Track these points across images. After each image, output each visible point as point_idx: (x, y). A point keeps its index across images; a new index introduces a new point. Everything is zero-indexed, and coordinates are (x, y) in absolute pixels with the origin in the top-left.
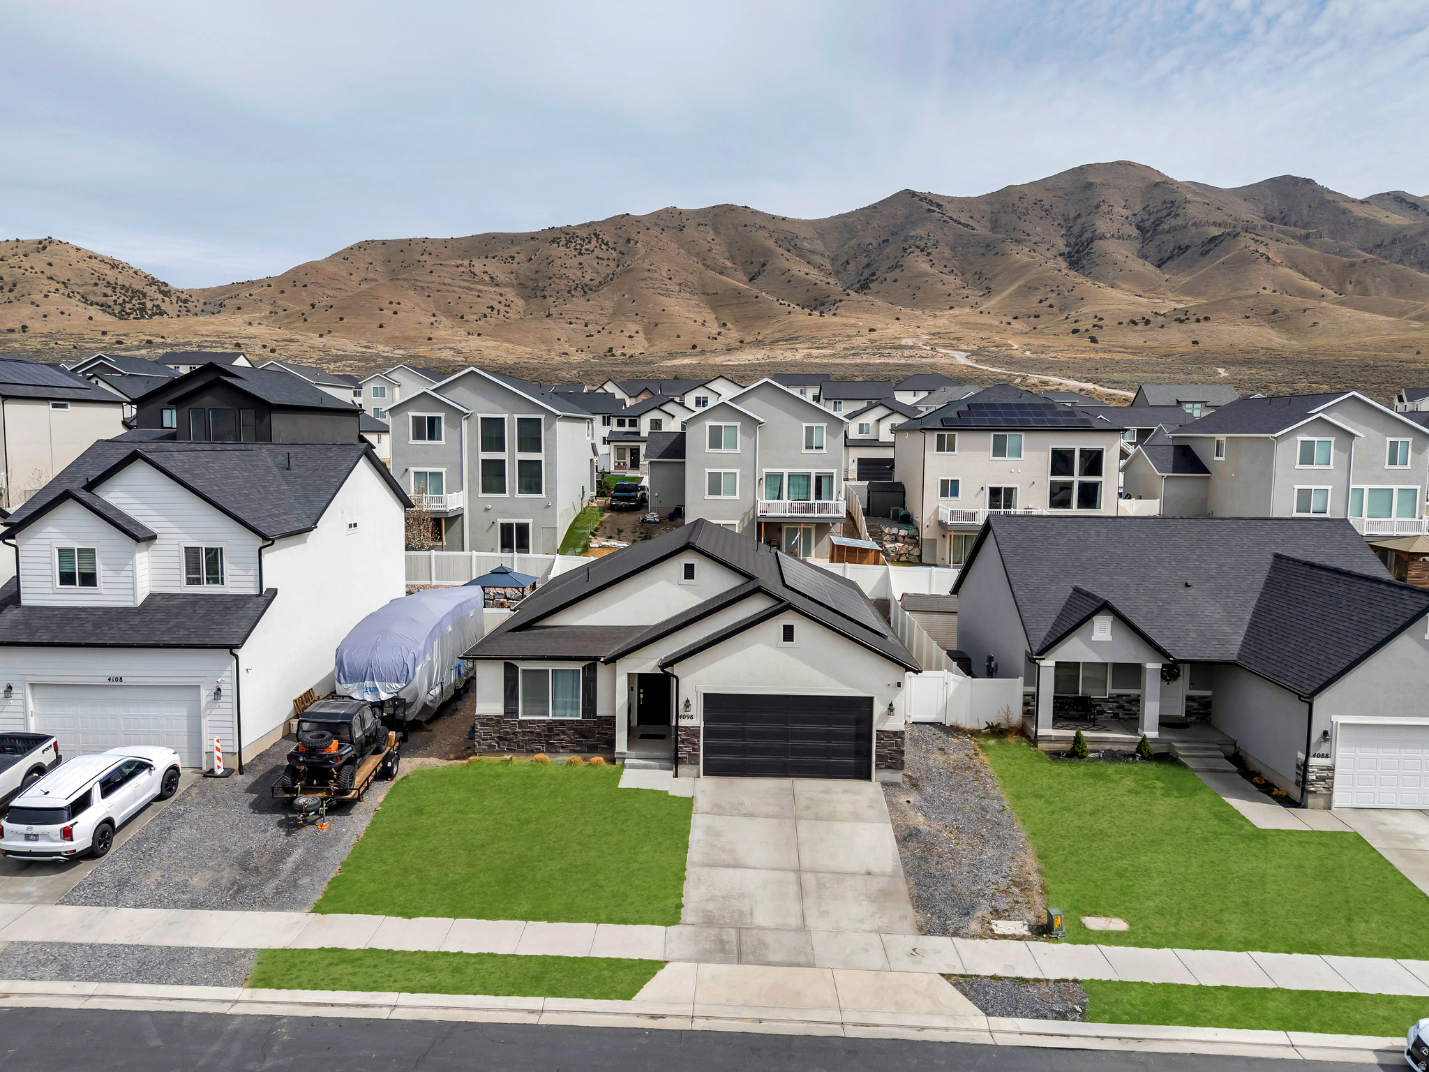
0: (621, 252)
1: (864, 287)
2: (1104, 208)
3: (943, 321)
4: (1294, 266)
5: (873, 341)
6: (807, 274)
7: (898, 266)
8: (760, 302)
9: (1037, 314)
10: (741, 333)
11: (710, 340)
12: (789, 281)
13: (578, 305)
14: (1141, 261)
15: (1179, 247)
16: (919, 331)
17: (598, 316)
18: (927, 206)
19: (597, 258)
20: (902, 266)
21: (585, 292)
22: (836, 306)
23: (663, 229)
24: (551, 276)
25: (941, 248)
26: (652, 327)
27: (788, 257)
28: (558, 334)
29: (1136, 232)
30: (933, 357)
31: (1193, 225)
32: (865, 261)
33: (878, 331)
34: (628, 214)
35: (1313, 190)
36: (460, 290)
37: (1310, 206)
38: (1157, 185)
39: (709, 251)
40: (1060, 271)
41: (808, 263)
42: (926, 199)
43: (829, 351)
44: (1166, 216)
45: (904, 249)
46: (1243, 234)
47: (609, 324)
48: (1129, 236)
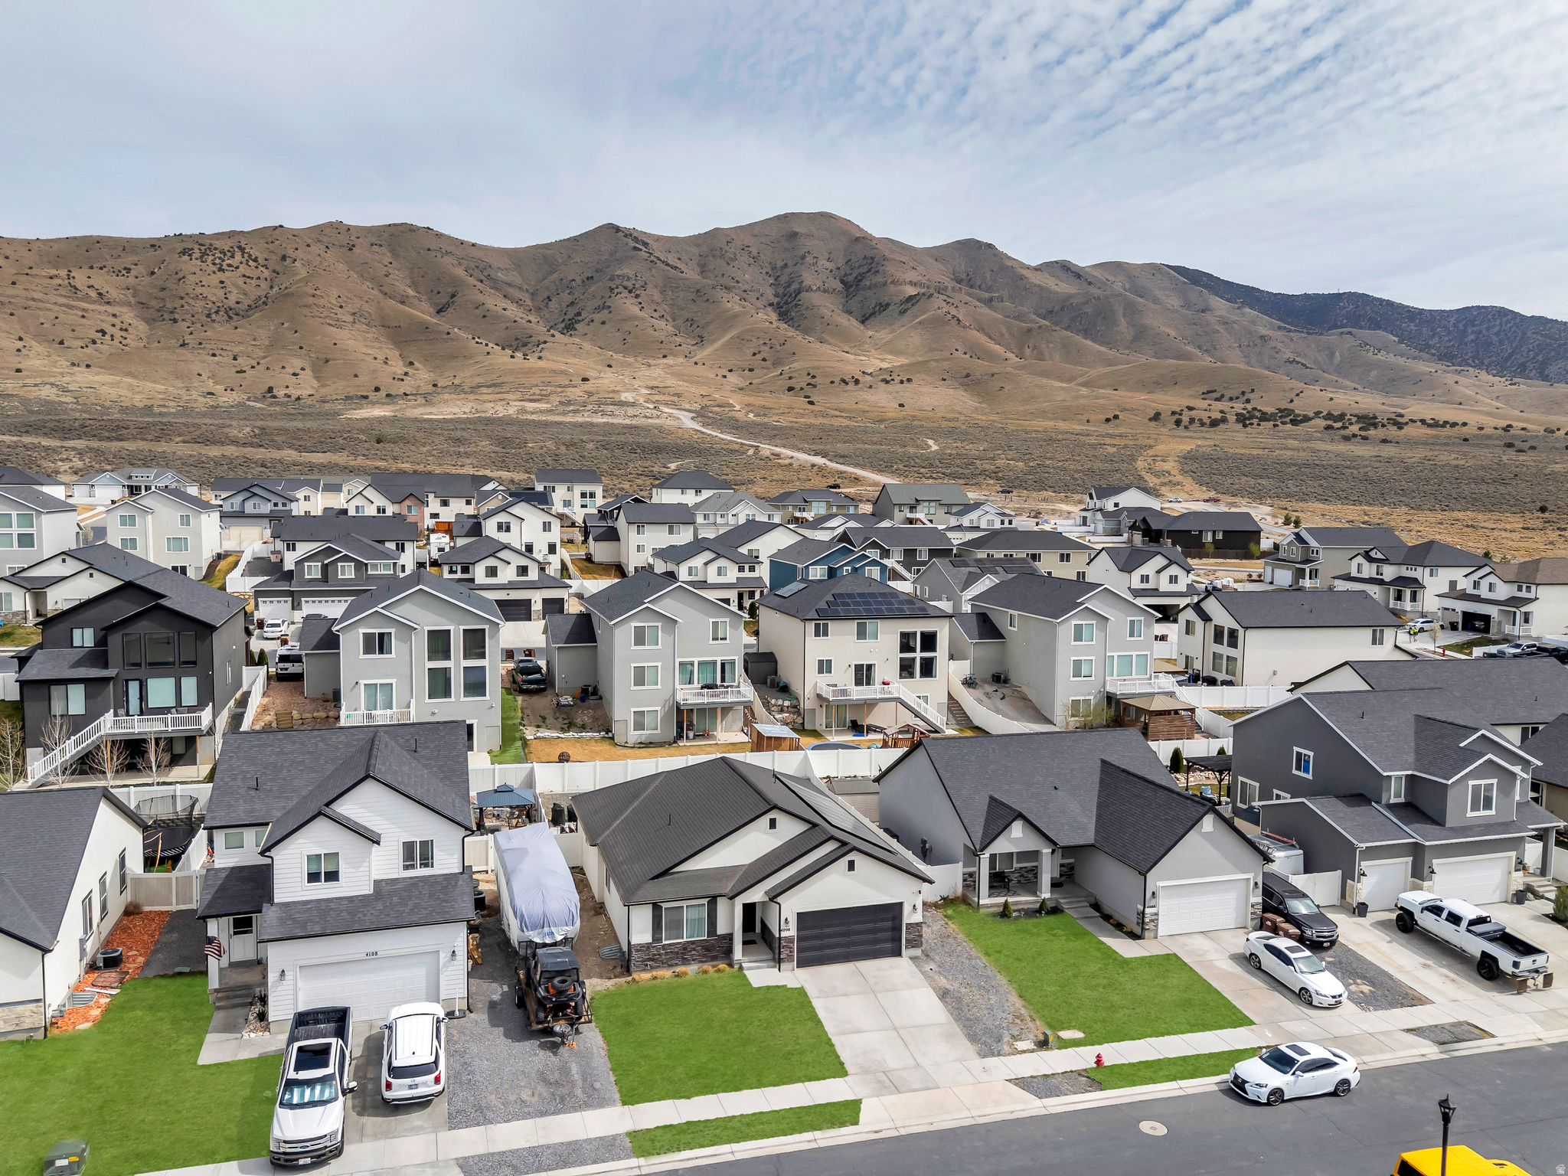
0: (274, 271)
1: (569, 327)
2: (809, 259)
3: (658, 372)
4: (981, 329)
5: (590, 394)
6: (504, 309)
7: (604, 307)
8: (452, 340)
9: (751, 367)
10: (432, 374)
11: (396, 382)
12: (484, 316)
13: (221, 330)
14: (846, 315)
15: (880, 304)
16: (636, 383)
17: (250, 349)
18: (632, 244)
19: (244, 276)
20: (610, 307)
21: (230, 318)
22: (540, 348)
23: (327, 247)
24: (182, 295)
25: (650, 290)
26: (322, 365)
27: (481, 289)
28: (196, 368)
29: (839, 286)
30: (658, 417)
31: (891, 283)
32: (568, 299)
33: (592, 381)
34: (281, 226)
35: (994, 255)
36: (57, 308)
37: (992, 271)
38: (858, 239)
39: (386, 276)
40: (771, 323)
41: (505, 296)
42: (631, 235)
43: (544, 406)
44: (868, 272)
45: (611, 289)
46: (936, 295)
47: (265, 357)
48: (834, 290)
